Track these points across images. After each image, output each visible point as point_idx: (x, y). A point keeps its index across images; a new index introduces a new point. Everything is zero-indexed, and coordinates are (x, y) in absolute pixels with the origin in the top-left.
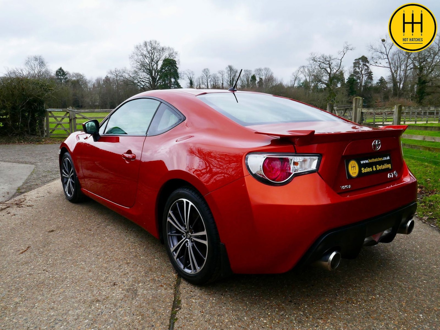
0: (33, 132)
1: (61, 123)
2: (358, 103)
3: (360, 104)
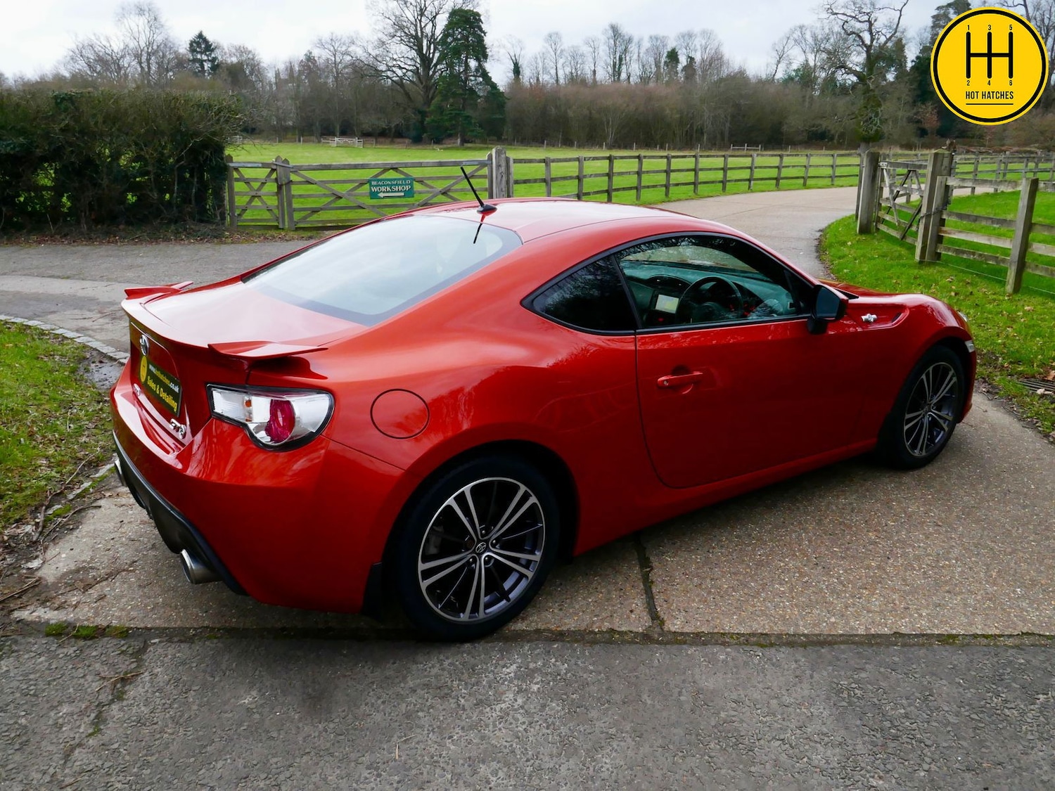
0: (203, 217)
1: (259, 193)
2: (939, 164)
3: (943, 167)
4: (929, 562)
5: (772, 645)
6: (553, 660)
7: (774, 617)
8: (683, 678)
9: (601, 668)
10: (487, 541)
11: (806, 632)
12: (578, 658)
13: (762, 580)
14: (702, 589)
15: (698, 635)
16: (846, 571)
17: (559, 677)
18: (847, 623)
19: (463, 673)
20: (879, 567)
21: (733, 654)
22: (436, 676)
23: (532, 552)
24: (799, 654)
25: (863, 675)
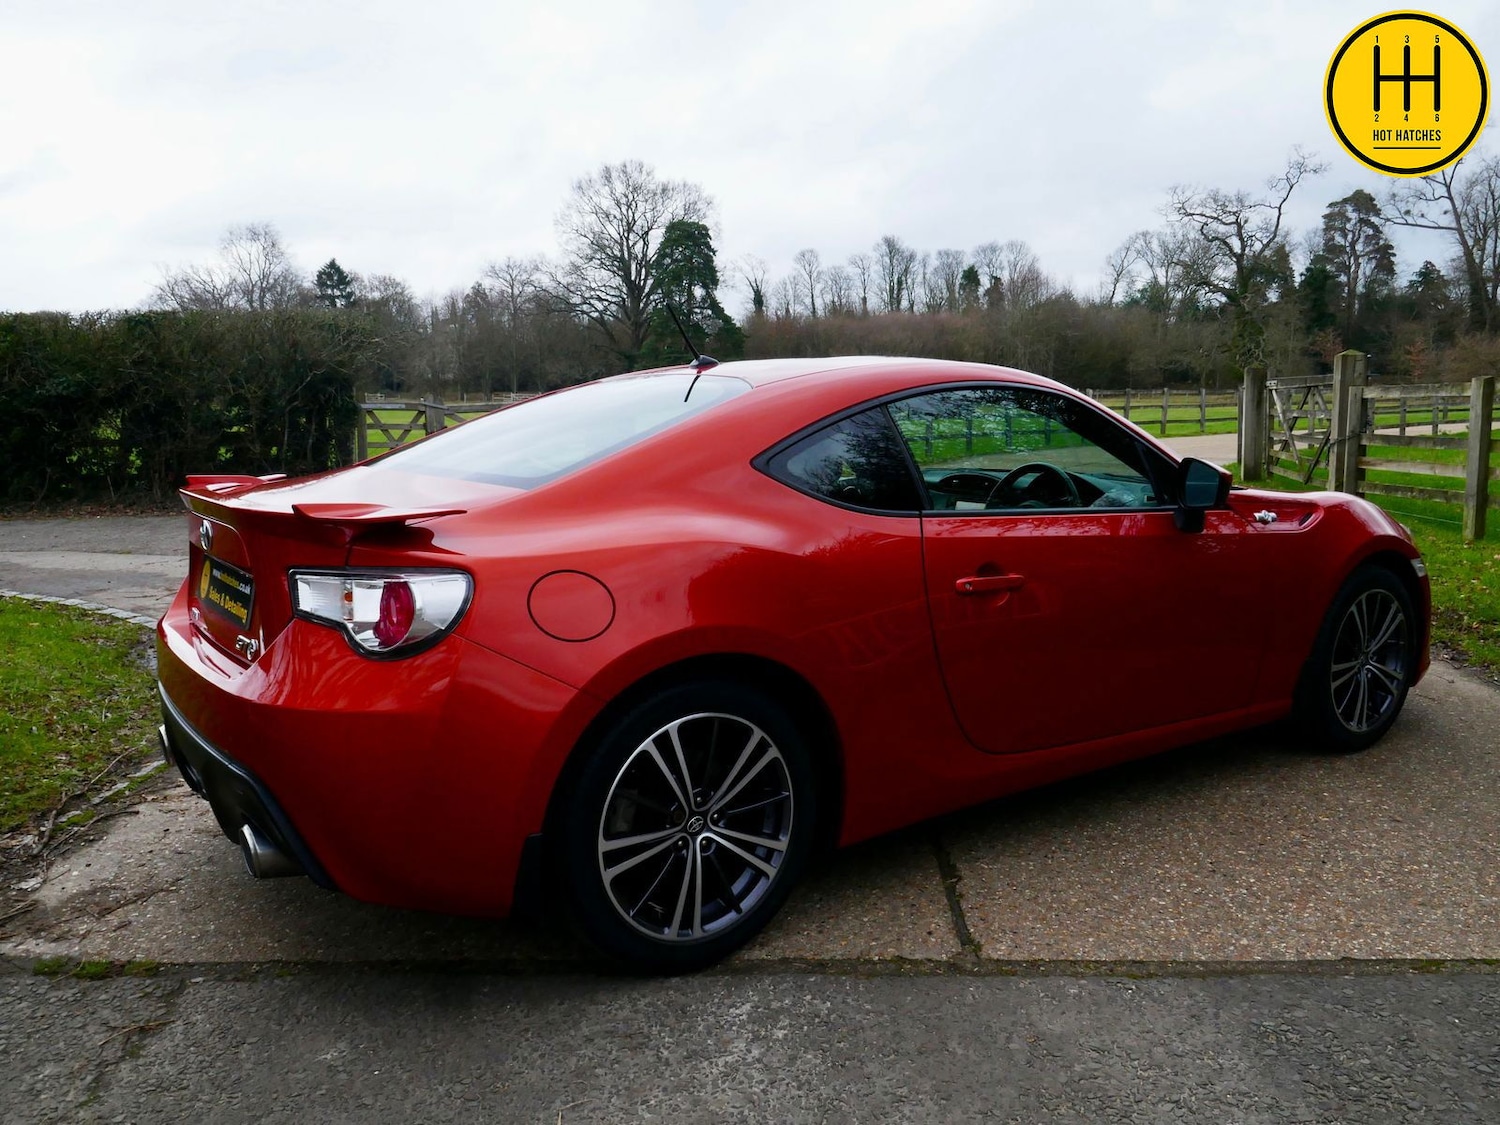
2: (1349, 371)
4: (1388, 868)
5: (1150, 976)
6: (809, 997)
7: (1152, 939)
8: (1013, 1019)
9: (884, 1007)
10: (704, 815)
11: (1203, 958)
12: (848, 995)
13: (1130, 892)
14: (1038, 904)
15: (1034, 965)
16: (1259, 879)
17: (817, 1020)
18: (1267, 946)
19: (667, 1016)
20: (1310, 874)
21: (1091, 987)
22: (625, 1021)
23: (775, 837)
24: (1195, 987)
25: (1299, 1013)
